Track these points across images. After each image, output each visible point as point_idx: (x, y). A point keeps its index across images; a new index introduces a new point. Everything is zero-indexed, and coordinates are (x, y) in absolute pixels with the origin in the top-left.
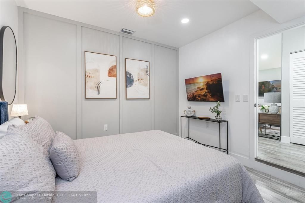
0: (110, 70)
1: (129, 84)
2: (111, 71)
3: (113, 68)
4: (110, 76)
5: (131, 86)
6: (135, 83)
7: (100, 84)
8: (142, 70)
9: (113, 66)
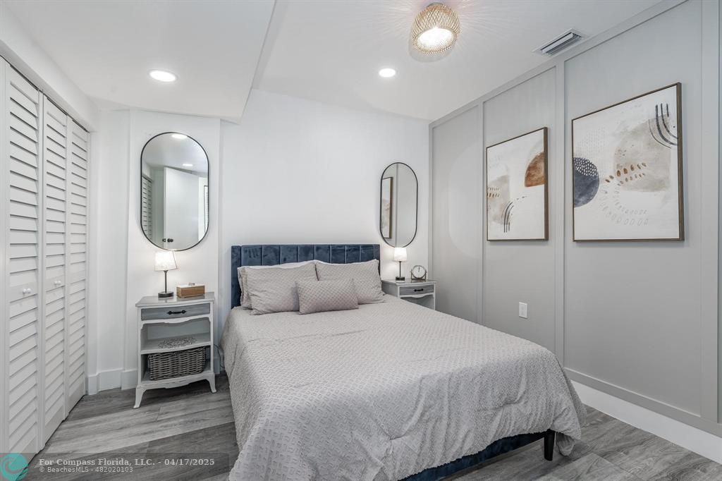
0: (529, 169)
1: (581, 195)
2: (533, 172)
3: (536, 163)
4: (529, 183)
5: (588, 200)
6: (602, 186)
7: (511, 206)
8: (635, 133)
9: (536, 158)
